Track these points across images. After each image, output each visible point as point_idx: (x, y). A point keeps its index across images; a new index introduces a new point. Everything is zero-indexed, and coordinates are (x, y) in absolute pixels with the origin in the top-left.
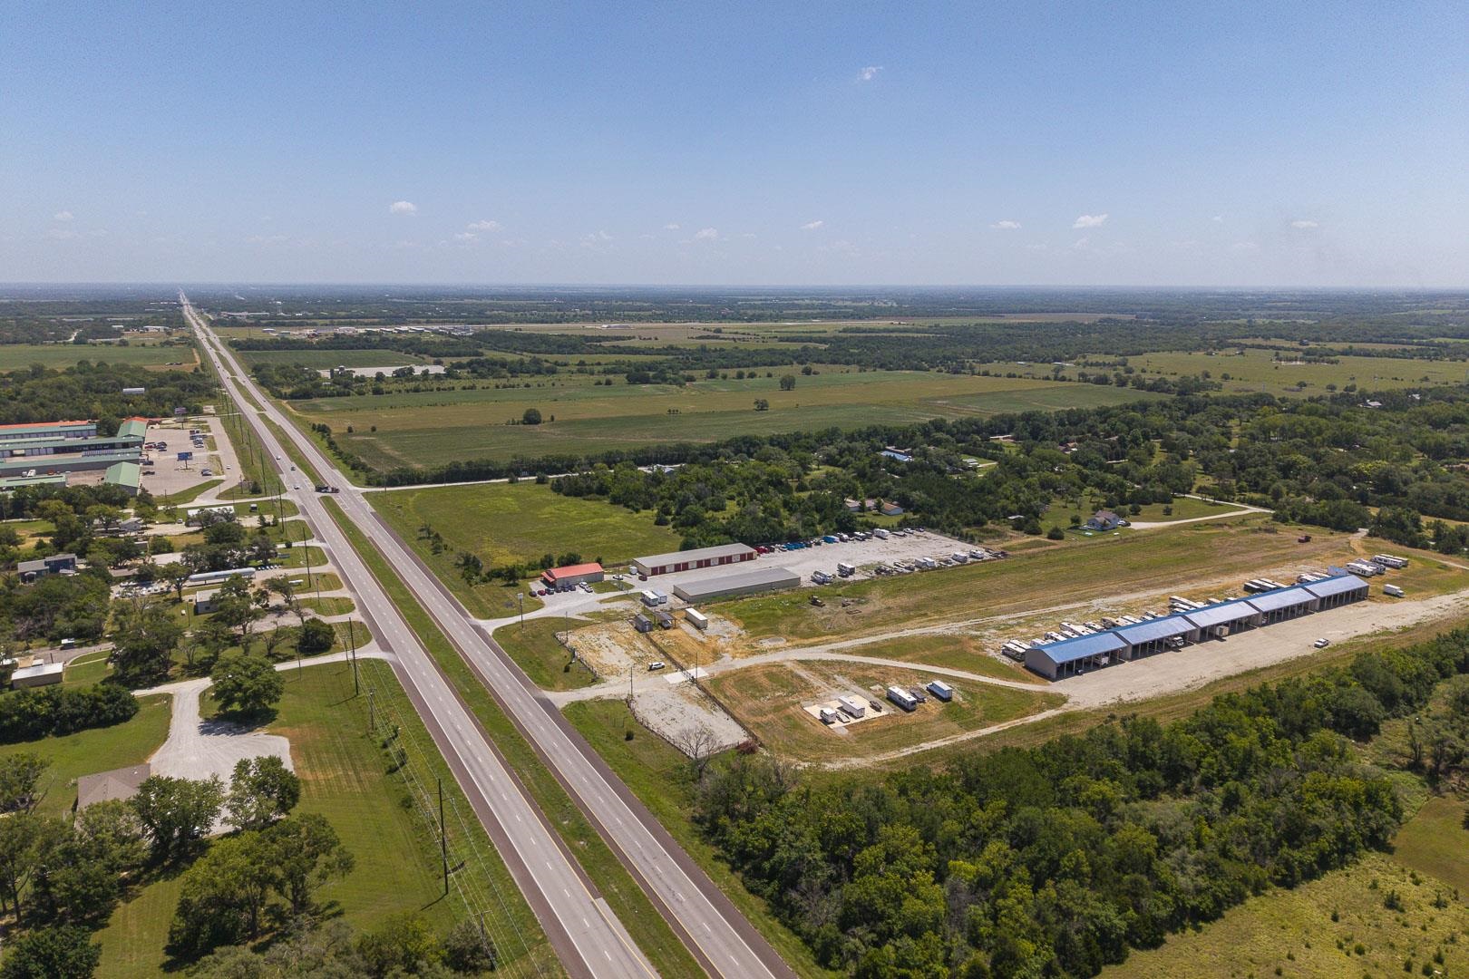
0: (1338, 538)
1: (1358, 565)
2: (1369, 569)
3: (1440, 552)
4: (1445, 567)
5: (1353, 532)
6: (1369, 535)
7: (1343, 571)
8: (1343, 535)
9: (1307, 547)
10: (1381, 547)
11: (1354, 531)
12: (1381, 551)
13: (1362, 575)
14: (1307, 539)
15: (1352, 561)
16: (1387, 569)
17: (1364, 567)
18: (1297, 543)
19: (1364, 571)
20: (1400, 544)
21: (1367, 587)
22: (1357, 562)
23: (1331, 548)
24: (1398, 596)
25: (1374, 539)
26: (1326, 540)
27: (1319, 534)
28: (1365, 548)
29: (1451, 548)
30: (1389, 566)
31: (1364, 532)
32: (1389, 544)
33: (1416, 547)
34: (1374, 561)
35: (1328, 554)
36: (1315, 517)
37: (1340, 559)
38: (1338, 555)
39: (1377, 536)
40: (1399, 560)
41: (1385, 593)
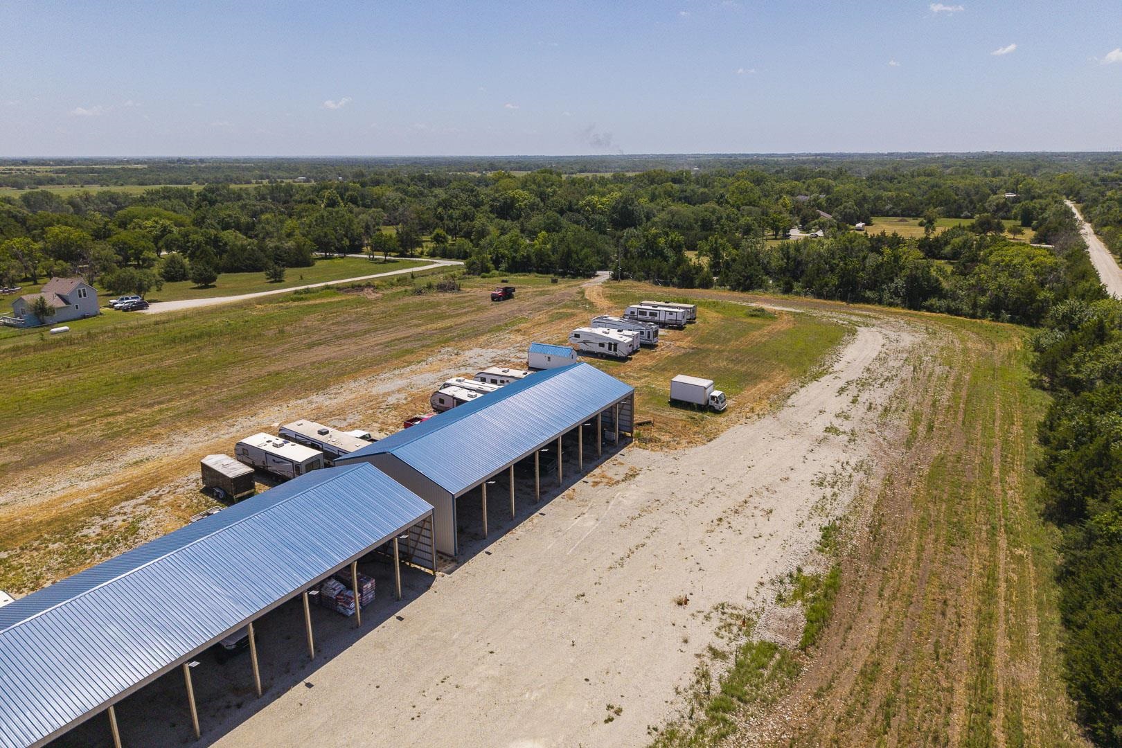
0: (565, 288)
1: (599, 331)
2: (624, 337)
3: (733, 289)
4: (760, 313)
5: (589, 277)
6: (615, 278)
7: (564, 353)
8: (573, 282)
9: (506, 307)
10: (637, 293)
11: (589, 274)
12: (639, 300)
13: (609, 356)
14: (507, 294)
15: (585, 324)
16: (661, 332)
17: (614, 335)
18: (489, 302)
19: (614, 345)
20: (666, 284)
21: (630, 398)
22: (597, 324)
23: (549, 304)
24: (709, 407)
25: (623, 283)
26: (543, 293)
27: (528, 286)
28: (611, 297)
29: (749, 277)
30: (663, 325)
31: (605, 275)
32: (645, 287)
33: (691, 286)
34: (633, 317)
35: (541, 317)
36: (528, 257)
37: (565, 324)
38: (562, 317)
39: (626, 278)
40: (677, 310)
41: (676, 403)
